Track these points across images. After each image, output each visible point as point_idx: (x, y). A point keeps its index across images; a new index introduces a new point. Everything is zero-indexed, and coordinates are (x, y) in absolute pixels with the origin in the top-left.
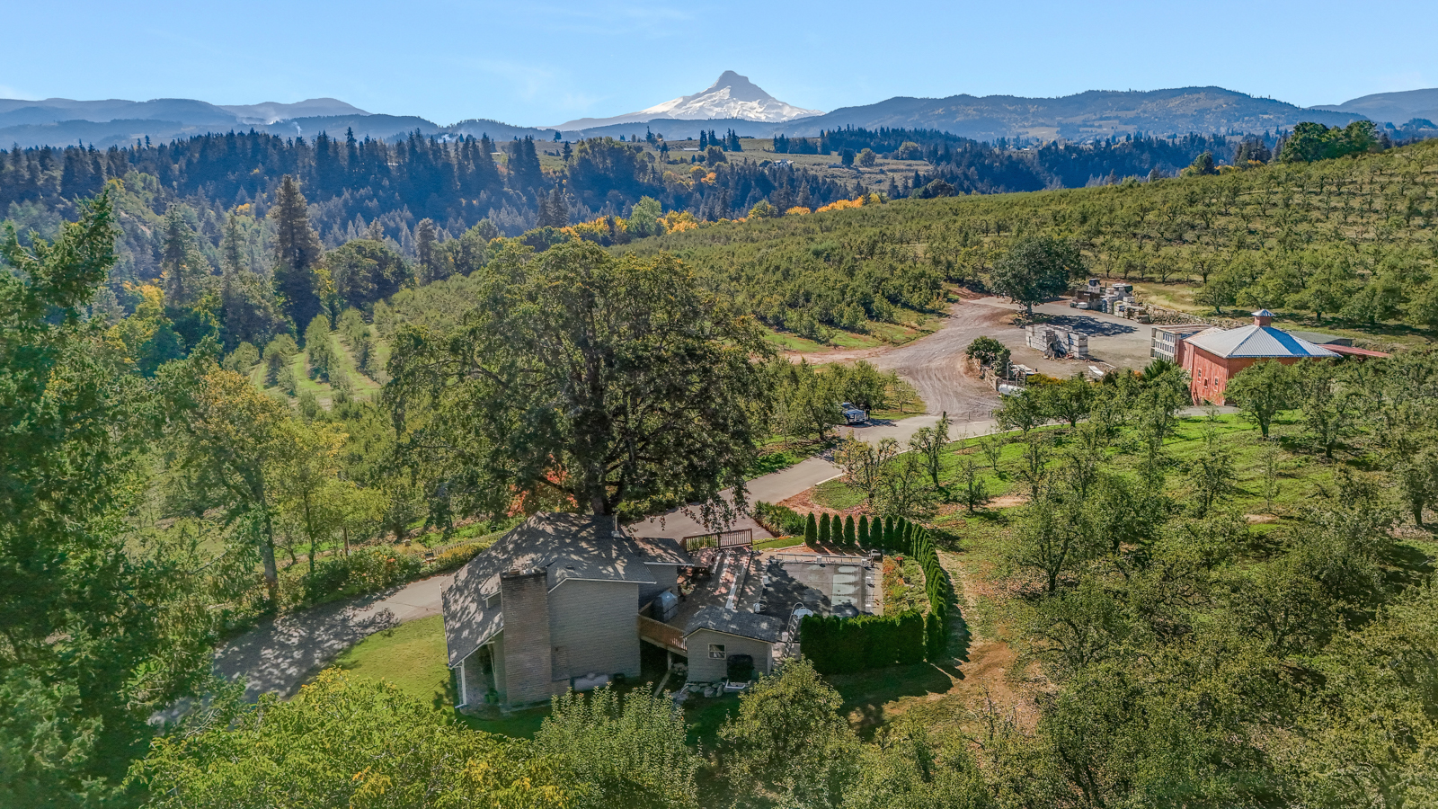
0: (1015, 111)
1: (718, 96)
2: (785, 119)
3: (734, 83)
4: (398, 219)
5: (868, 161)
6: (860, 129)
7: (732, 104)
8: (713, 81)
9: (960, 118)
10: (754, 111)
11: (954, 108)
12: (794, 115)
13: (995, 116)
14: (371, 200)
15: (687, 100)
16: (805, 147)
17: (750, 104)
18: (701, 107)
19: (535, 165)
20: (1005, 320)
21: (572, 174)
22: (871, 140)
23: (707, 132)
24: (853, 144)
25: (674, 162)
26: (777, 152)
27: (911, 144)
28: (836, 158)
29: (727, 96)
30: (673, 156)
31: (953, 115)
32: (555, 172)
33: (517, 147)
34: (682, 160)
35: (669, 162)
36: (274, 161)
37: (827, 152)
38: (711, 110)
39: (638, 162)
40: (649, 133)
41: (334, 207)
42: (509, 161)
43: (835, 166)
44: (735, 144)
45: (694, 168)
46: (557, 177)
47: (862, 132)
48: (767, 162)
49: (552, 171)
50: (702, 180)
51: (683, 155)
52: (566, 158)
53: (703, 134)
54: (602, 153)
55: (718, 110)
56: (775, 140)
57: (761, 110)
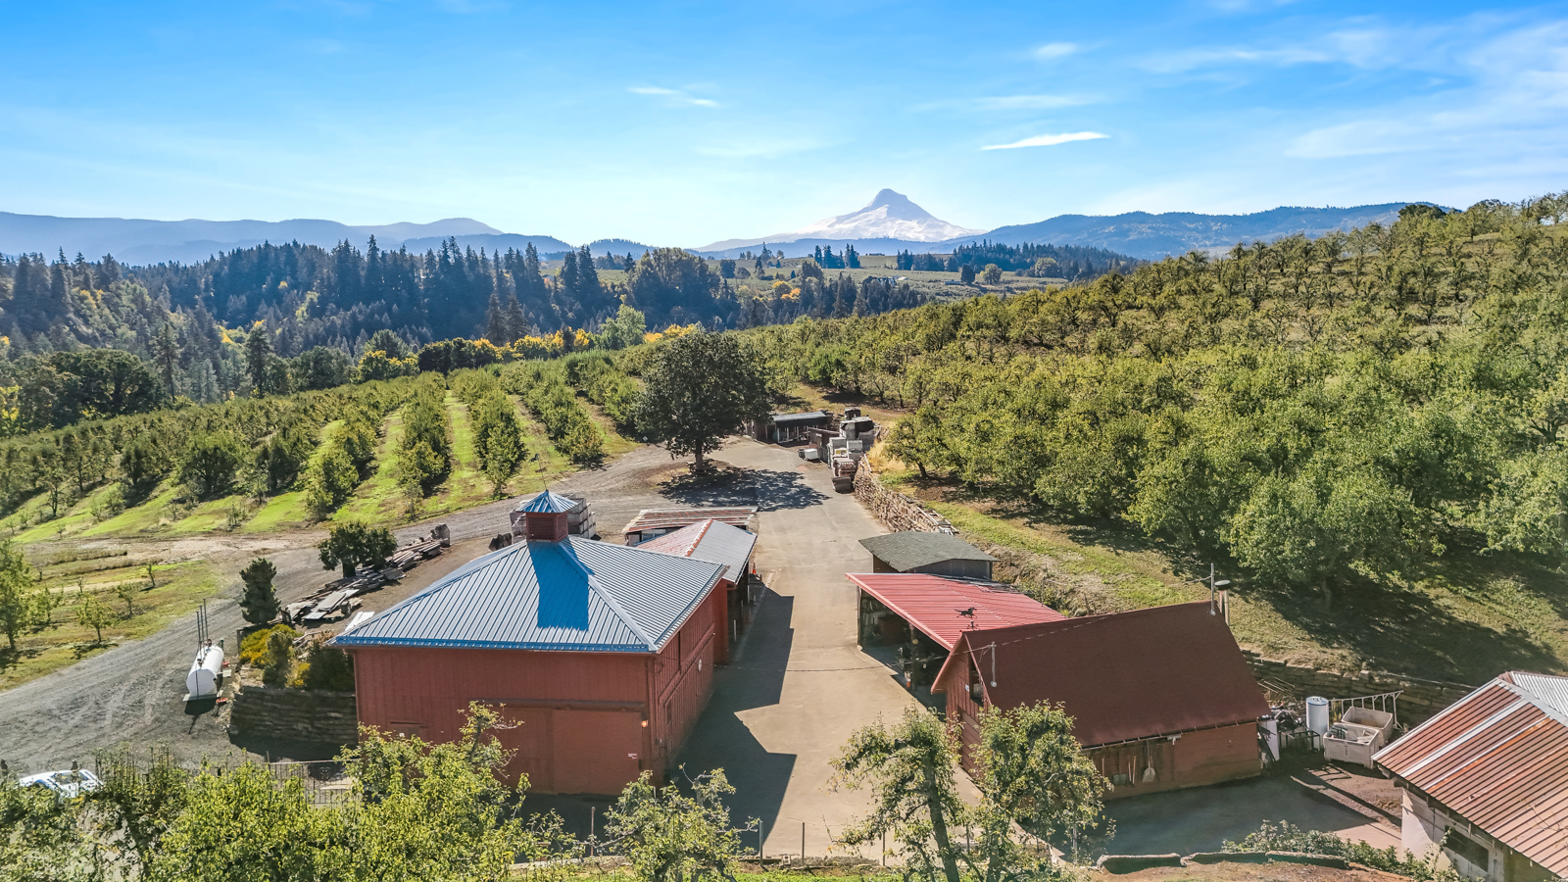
0: (1196, 230)
1: (873, 215)
2: (945, 239)
3: (892, 202)
5: (993, 278)
6: (999, 246)
7: (889, 224)
9: (1133, 237)
10: (913, 231)
11: (1126, 226)
12: (956, 234)
13: (1172, 234)
15: (841, 219)
16: (932, 264)
17: (908, 223)
18: (856, 227)
19: (592, 278)
20: (659, 478)
21: (633, 288)
22: (1007, 256)
23: (822, 248)
24: (982, 261)
25: (770, 278)
26: (900, 268)
27: (1051, 260)
28: (957, 276)
29: (884, 216)
30: (769, 271)
31: (1125, 233)
32: (613, 286)
33: (570, 257)
34: (778, 277)
35: (763, 278)
36: (303, 274)
37: (953, 268)
38: (866, 230)
39: (710, 275)
40: (765, 251)
41: (339, 322)
42: (562, 274)
43: (952, 283)
44: (854, 261)
45: (778, 283)
46: (615, 292)
47: (1001, 248)
48: (871, 278)
49: (609, 285)
50: (784, 296)
51: (781, 271)
52: (627, 271)
53: (818, 249)
54: (669, 266)
55: (873, 229)
56: (899, 257)
57: (920, 229)
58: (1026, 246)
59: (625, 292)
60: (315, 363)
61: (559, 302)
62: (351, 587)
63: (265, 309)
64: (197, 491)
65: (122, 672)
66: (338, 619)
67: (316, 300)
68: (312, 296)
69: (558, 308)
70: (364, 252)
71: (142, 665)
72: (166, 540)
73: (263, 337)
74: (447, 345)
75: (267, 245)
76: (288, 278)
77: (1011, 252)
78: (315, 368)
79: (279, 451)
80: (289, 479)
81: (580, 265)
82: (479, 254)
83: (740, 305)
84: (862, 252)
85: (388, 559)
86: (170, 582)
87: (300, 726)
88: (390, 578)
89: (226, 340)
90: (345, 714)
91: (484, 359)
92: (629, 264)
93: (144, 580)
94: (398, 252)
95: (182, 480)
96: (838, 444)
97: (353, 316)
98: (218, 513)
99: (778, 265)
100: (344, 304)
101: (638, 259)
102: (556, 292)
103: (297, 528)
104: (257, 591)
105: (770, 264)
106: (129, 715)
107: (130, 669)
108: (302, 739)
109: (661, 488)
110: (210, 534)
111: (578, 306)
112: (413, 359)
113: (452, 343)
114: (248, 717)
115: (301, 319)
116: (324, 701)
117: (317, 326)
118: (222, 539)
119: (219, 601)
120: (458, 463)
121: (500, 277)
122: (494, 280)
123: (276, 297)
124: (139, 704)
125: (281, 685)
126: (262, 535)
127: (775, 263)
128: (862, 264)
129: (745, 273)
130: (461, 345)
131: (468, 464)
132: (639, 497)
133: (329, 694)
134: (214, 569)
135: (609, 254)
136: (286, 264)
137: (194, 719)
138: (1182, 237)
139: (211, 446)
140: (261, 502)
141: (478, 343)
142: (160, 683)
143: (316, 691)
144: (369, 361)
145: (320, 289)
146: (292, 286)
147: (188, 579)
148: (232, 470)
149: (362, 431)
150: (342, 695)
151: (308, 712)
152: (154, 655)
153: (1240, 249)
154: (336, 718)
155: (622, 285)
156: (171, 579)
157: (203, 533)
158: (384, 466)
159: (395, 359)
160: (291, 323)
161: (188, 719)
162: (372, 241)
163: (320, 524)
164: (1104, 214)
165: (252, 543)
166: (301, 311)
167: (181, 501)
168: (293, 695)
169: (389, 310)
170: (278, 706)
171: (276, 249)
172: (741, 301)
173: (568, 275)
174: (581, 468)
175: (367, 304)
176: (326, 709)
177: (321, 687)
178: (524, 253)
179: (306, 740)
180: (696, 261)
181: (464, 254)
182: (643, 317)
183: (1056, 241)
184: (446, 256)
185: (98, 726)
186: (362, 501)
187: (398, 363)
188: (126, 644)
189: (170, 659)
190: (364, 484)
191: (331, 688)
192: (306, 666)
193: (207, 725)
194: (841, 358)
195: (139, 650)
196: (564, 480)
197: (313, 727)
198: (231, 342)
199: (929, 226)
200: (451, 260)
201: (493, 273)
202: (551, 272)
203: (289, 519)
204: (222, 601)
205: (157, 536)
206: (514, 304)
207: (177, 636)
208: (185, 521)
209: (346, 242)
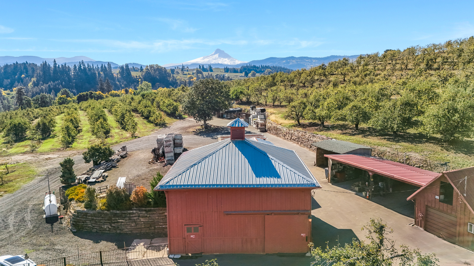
0: (308, 62)
1: (215, 56)
2: (237, 64)
3: (220, 52)
5: (254, 75)
6: (254, 66)
7: (219, 59)
8: (213, 52)
9: (291, 64)
11: (289, 61)
12: (239, 63)
16: (235, 71)
17: (225, 59)
18: (209, 60)
19: (129, 74)
20: (191, 130)
21: (143, 77)
22: (257, 69)
23: (201, 66)
24: (250, 71)
25: (186, 74)
26: (225, 72)
27: (269, 70)
28: (243, 74)
29: (217, 57)
30: (185, 72)
31: (289, 63)
32: (136, 76)
33: (122, 68)
34: (188, 74)
35: (184, 75)
36: (30, 72)
37: (241, 72)
38: (212, 61)
39: (168, 73)
40: (183, 66)
41: (44, 88)
42: (120, 72)
43: (242, 76)
44: (211, 70)
45: (189, 76)
46: (137, 78)
47: (255, 67)
48: (217, 75)
49: (135, 76)
50: (191, 80)
51: (189, 72)
52: (141, 71)
53: (200, 66)
54: (154, 70)
55: (214, 61)
56: (225, 69)
57: (228, 61)
58: (262, 66)
59: (140, 78)
60: (41, 99)
61: (119, 81)
62: (100, 169)
63: (17, 84)
64: (14, 139)
65: (9, 207)
66: (102, 181)
67: (35, 81)
68: (34, 79)
69: (118, 83)
70: (52, 66)
71: (17, 203)
72: (7, 156)
73: (22, 90)
74: (87, 93)
75: (17, 63)
76: (25, 74)
77: (258, 68)
78: (41, 101)
79: (44, 124)
80: (48, 134)
81: (126, 71)
82: (92, 66)
83: (178, 82)
84: (213, 67)
85: (110, 158)
86: (15, 171)
87: (105, 226)
88: (113, 165)
89: (4, 94)
90: (126, 220)
91: (100, 97)
92: (142, 70)
93: (4, 170)
94: (64, 65)
95: (7, 135)
96: (254, 117)
97: (49, 86)
98: (26, 146)
99: (187, 71)
100: (45, 82)
101: (144, 68)
102: (118, 78)
103: (59, 150)
104: (67, 171)
105: (185, 70)
106: (21, 225)
107: (12, 206)
108: (107, 232)
109: (194, 133)
110: (25, 153)
111: (125, 83)
112: (75, 98)
113: (88, 93)
114: (80, 224)
115: (30, 87)
116: (115, 215)
117: (36, 89)
118: (30, 155)
119: (39, 177)
120: (112, 127)
121: (99, 74)
122: (97, 74)
123: (20, 80)
124: (23, 220)
125: (94, 209)
126: (47, 153)
127: (186, 70)
128: (213, 71)
129: (178, 73)
130: (92, 93)
131: (116, 128)
132: (188, 136)
133: (118, 212)
134: (31, 166)
135: (133, 67)
136: (24, 69)
137: (52, 225)
138: (305, 64)
139: (17, 123)
140: (40, 142)
141: (97, 93)
142: (29, 210)
143: (111, 211)
144: (60, 98)
145: (36, 77)
146: (26, 76)
147: (22, 169)
148: (25, 131)
149: (75, 116)
150: (124, 212)
151: (109, 220)
152: (21, 199)
153: (361, 57)
154: (122, 222)
155: (139, 76)
156: (15, 170)
157: (22, 153)
158: (84, 129)
159: (69, 98)
160: (27, 88)
161: (49, 226)
162: (55, 61)
163: (68, 149)
164: (283, 57)
165: (43, 156)
166: (30, 84)
167: (8, 143)
168: (100, 213)
169: (62, 84)
170: (95, 218)
171: (20, 64)
172: (178, 81)
173: (122, 73)
174: (160, 128)
175: (54, 82)
176: (117, 218)
177: (114, 209)
178: (106, 66)
179: (109, 232)
180: (163, 68)
181: (86, 66)
182: (151, 85)
183: (270, 64)
184: (80, 66)
185: (8, 231)
186: (81, 141)
187: (71, 99)
188: (6, 195)
189: (29, 200)
190: (78, 135)
191: (118, 210)
192: (104, 201)
193: (60, 228)
194: (242, 90)
195: (13, 198)
196: (156, 131)
197: (111, 226)
198: (6, 95)
199: (231, 60)
200: (82, 68)
201: (97, 72)
202: (116, 72)
203: (54, 147)
204: (40, 177)
205: (3, 154)
206: (108, 80)
207: (27, 191)
208: (12, 149)
209: (45, 62)
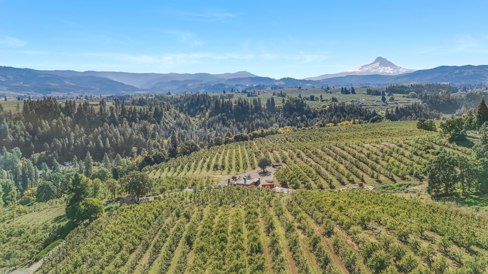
1: (375, 65)
3: (381, 61)
4: (231, 122)
5: (392, 99)
7: (380, 68)
8: (373, 60)
10: (389, 71)
11: (463, 70)
12: (404, 71)
13: (481, 73)
14: (225, 116)
15: (363, 67)
16: (377, 93)
17: (387, 68)
18: (368, 69)
19: (274, 105)
21: (284, 107)
25: (323, 101)
27: (414, 93)
29: (378, 65)
30: (324, 98)
31: (462, 73)
33: (269, 100)
34: (326, 100)
36: (207, 103)
38: (372, 70)
41: (216, 118)
42: (266, 104)
43: (378, 102)
44: (353, 92)
46: (279, 108)
48: (353, 101)
50: (324, 108)
52: (283, 102)
54: (293, 101)
57: (391, 70)
58: (412, 85)
61: (265, 112)
63: (199, 112)
68: (210, 110)
70: (221, 101)
74: (239, 135)
76: (204, 104)
77: (406, 88)
81: (271, 102)
83: (311, 111)
97: (219, 117)
100: (217, 113)
102: (264, 109)
111: (269, 113)
112: (233, 137)
117: (211, 119)
121: (251, 106)
123: (201, 110)
127: (330, 92)
129: (317, 99)
130: (242, 135)
136: (203, 100)
138: (485, 74)
144: (226, 139)
146: (205, 107)
155: (281, 106)
173: (268, 104)
175: (222, 114)
184: (239, 101)
187: (231, 139)
199: (394, 69)
200: (240, 102)
202: (264, 104)
209: (217, 99)
